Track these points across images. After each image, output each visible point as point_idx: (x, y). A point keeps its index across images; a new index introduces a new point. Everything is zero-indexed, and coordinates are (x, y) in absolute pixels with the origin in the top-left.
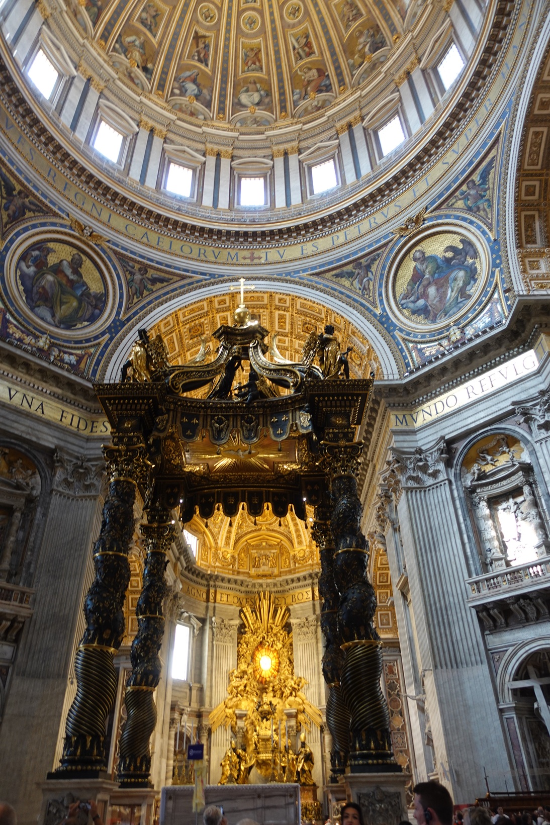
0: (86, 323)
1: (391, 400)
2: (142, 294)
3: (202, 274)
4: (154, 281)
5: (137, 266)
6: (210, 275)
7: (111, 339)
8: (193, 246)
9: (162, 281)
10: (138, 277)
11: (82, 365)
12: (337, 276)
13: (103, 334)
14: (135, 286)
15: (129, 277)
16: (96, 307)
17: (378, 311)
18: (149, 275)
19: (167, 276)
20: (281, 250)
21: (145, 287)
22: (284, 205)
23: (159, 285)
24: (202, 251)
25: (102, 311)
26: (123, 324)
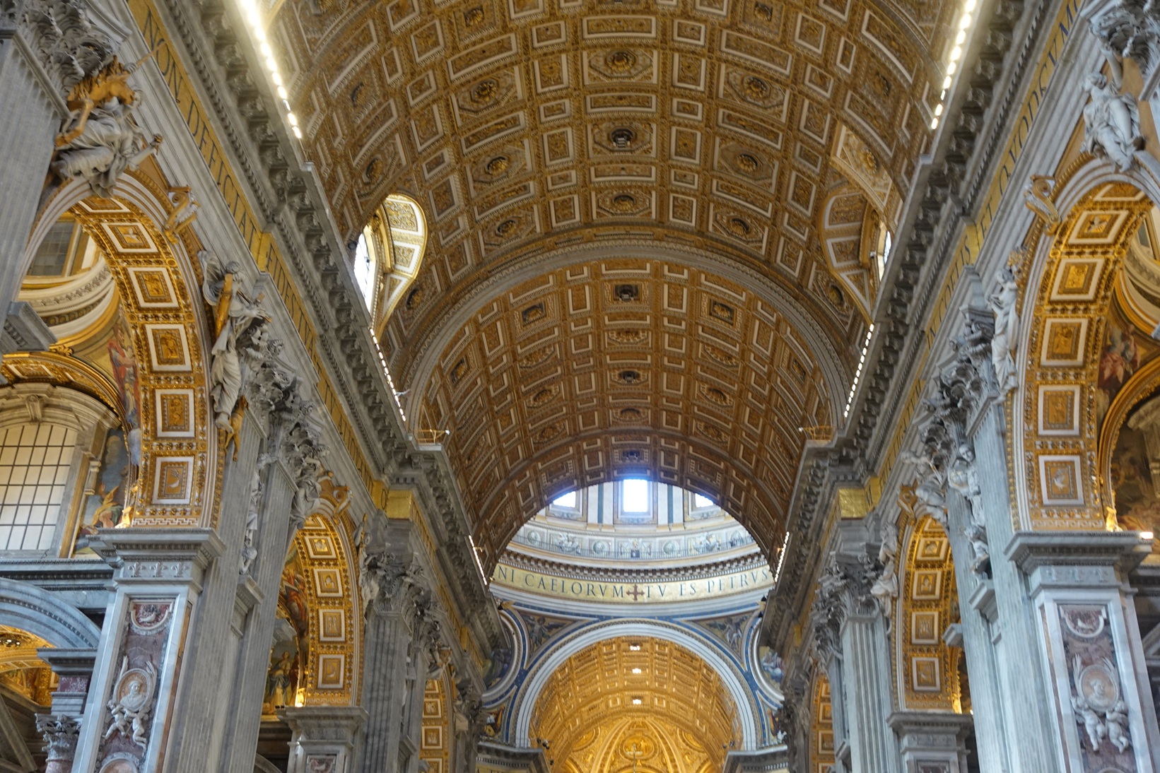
0: (498, 679)
1: (746, 765)
2: (540, 642)
3: (591, 616)
4: (550, 628)
5: (537, 618)
6: (598, 616)
7: (518, 690)
8: (582, 583)
9: (556, 626)
10: (537, 627)
11: (499, 722)
12: (710, 626)
13: (511, 687)
14: (535, 635)
15: (530, 628)
16: (505, 662)
17: (745, 669)
18: (546, 624)
19: (561, 622)
20: (662, 585)
21: (543, 635)
22: (666, 522)
23: (554, 631)
24: (591, 587)
25: (510, 665)
26: (526, 673)
